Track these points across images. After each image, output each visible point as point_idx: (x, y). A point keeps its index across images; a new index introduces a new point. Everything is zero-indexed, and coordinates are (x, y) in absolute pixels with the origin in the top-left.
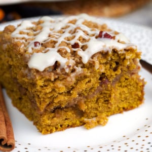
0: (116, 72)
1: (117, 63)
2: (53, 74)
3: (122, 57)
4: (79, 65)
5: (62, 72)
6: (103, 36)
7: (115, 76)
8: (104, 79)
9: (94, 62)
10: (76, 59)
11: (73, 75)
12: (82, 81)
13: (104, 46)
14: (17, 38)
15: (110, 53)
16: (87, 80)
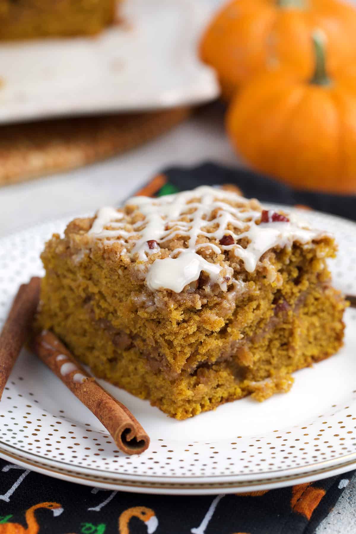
0: (300, 287)
1: (300, 269)
2: (198, 296)
3: (310, 256)
4: (239, 277)
5: (213, 291)
6: (271, 220)
7: (298, 295)
8: (281, 301)
9: (265, 268)
10: (233, 265)
11: (231, 296)
12: (246, 308)
13: (280, 236)
14: (108, 239)
15: (289, 249)
16: (254, 304)
